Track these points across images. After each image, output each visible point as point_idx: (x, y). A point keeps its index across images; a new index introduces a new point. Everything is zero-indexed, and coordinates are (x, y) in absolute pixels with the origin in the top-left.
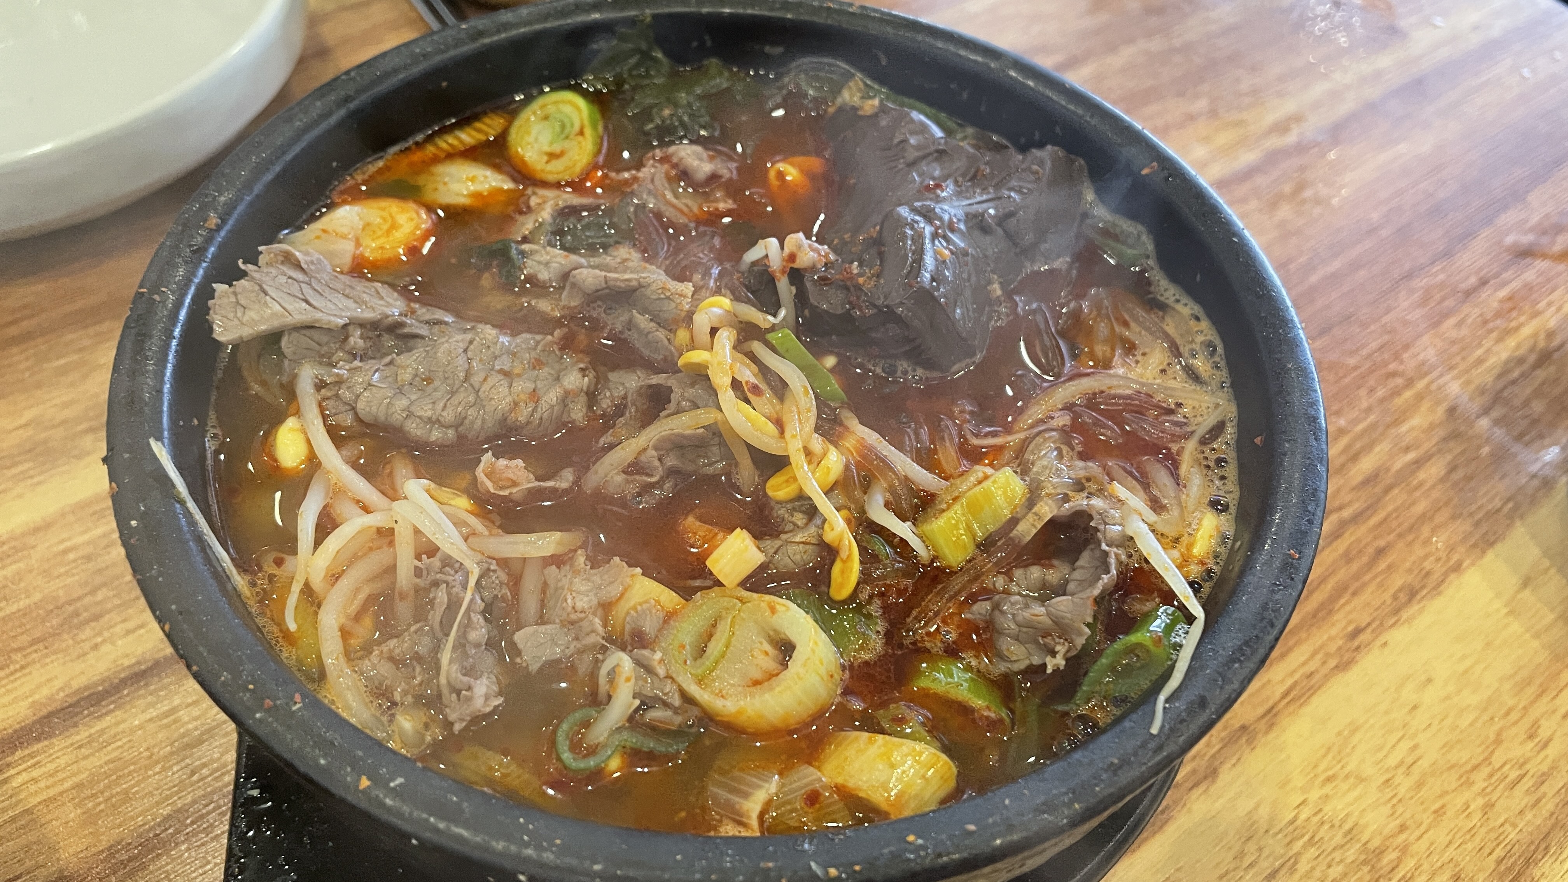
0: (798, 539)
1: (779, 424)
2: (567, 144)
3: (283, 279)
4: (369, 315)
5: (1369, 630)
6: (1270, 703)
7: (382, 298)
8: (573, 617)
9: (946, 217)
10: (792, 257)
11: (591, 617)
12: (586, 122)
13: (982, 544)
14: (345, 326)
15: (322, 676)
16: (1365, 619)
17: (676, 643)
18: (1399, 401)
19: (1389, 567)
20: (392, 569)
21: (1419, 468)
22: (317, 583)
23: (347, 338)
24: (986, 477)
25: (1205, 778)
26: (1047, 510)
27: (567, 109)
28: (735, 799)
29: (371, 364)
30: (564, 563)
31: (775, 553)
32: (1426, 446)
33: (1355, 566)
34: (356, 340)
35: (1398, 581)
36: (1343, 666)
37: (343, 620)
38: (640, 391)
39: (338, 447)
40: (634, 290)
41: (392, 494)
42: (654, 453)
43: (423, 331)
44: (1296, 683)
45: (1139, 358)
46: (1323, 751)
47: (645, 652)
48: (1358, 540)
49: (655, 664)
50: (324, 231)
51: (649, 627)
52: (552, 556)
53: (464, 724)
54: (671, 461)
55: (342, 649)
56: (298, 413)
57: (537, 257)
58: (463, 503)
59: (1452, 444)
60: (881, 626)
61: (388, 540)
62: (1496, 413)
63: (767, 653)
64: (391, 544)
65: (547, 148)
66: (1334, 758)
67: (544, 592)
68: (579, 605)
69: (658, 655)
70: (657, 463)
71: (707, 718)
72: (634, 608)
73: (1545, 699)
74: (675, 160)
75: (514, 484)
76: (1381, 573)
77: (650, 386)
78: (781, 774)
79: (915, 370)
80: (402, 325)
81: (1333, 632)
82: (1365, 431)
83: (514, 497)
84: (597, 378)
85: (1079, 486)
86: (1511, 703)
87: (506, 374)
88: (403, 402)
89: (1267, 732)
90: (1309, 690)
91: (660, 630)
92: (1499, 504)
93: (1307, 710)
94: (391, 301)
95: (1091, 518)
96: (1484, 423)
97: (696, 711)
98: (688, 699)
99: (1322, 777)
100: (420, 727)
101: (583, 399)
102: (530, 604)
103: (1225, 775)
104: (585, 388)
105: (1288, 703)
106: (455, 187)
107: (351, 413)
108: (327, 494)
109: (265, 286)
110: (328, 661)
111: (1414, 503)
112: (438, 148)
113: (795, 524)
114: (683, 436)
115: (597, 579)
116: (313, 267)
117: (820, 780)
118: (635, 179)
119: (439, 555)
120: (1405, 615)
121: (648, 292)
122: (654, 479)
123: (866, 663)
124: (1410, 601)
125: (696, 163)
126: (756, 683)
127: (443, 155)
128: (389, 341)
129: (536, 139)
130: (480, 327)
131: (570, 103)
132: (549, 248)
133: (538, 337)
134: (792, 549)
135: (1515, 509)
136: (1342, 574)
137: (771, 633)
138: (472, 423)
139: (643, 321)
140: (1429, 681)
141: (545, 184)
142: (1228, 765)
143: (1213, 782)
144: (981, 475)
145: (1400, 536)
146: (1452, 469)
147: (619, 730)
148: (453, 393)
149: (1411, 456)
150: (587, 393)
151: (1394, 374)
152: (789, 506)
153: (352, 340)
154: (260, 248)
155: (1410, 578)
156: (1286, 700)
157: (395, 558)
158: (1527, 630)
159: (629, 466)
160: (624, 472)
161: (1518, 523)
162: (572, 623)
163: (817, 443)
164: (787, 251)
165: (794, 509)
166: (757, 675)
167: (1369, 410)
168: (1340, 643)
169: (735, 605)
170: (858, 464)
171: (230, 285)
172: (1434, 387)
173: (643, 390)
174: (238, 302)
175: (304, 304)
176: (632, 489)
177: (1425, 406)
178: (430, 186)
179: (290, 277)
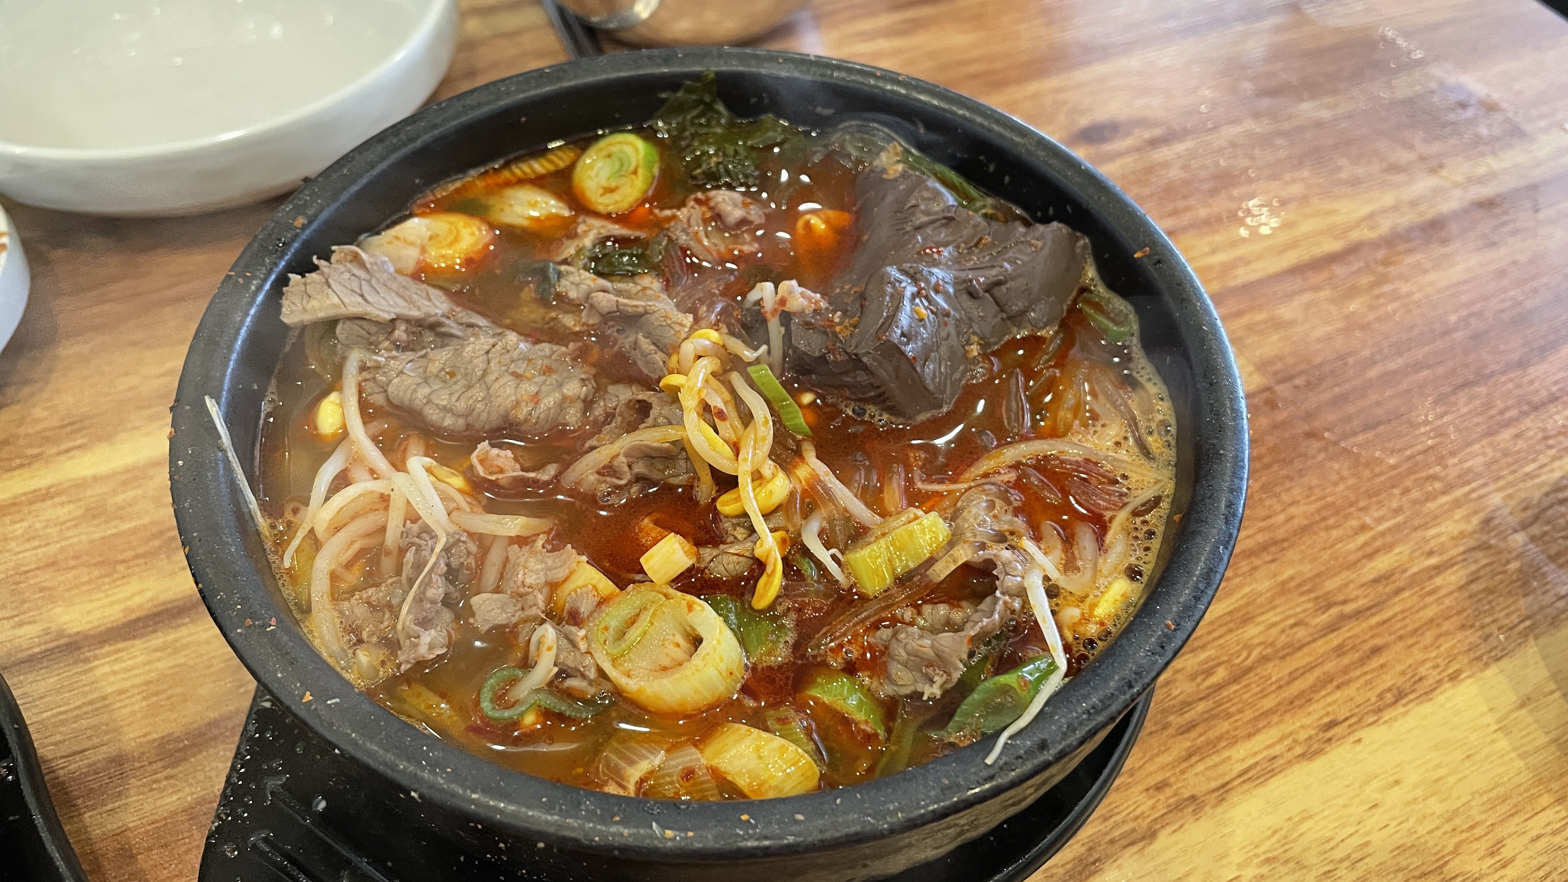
0: (732, 551)
1: (736, 448)
2: (623, 181)
3: (347, 276)
4: (415, 313)
5: (1347, 723)
6: (1227, 779)
7: (430, 300)
8: (521, 590)
9: (933, 280)
10: (783, 302)
11: (536, 592)
12: (641, 163)
13: (899, 579)
14: (393, 321)
15: (307, 610)
16: (1343, 714)
17: (602, 625)
18: (1431, 506)
19: (1382, 666)
20: (383, 529)
21: (1438, 574)
22: (320, 531)
23: (393, 330)
24: (916, 518)
25: (1143, 838)
26: (964, 554)
27: (628, 150)
28: (622, 764)
29: (410, 355)
30: (526, 545)
31: (712, 560)
32: (1453, 552)
33: (1346, 660)
34: (400, 333)
35: (1388, 680)
36: (1309, 755)
37: (333, 567)
38: (629, 404)
39: (365, 423)
40: (640, 316)
41: (400, 466)
42: (624, 460)
43: (456, 330)
44: (1256, 764)
45: (1099, 428)
46: (1270, 832)
47: (574, 629)
48: (1356, 636)
49: (579, 639)
50: (397, 238)
51: (584, 609)
52: (518, 536)
53: (409, 666)
54: (640, 468)
55: (328, 591)
56: (340, 390)
57: (571, 279)
58: (458, 482)
59: (1480, 554)
60: (791, 637)
61: (385, 504)
62: (1536, 530)
63: (678, 645)
64: (386, 508)
65: (604, 183)
66: (1279, 841)
67: (504, 567)
68: (529, 581)
69: (582, 633)
70: (626, 469)
71: (618, 693)
72: (575, 591)
73: (1517, 819)
74: (712, 204)
75: (502, 471)
76: (1372, 671)
77: (639, 401)
78: (668, 751)
79: (881, 415)
80: (440, 324)
81: (1307, 721)
82: (1389, 530)
83: (502, 482)
84: (597, 390)
85: (1001, 538)
86: (1479, 818)
87: (517, 376)
88: (426, 390)
89: (1215, 806)
90: (1268, 772)
91: (592, 613)
92: (1516, 621)
93: (1261, 790)
94: (438, 304)
95: (995, 566)
96: (1520, 538)
97: (608, 686)
98: (602, 673)
99: (1263, 857)
100: (376, 663)
101: (580, 405)
102: (491, 576)
103: (1163, 839)
104: (582, 396)
105: (1244, 782)
106: (519, 210)
107: (384, 395)
108: (347, 460)
109: (330, 281)
110: (315, 598)
111: (1423, 608)
112: (513, 173)
113: (735, 538)
114: (651, 448)
115: (550, 562)
116: (375, 268)
117: (699, 759)
118: (674, 217)
119: (420, 522)
120: (1386, 715)
121: (652, 318)
122: (623, 482)
123: (770, 668)
124: (1395, 703)
125: (729, 208)
126: (665, 669)
127: (514, 180)
128: (429, 337)
129: (597, 175)
130: (508, 332)
131: (631, 144)
132: (582, 271)
133: (555, 348)
134: (725, 559)
135: (1531, 628)
136: (1330, 666)
137: (688, 628)
138: (479, 415)
139: (645, 344)
140: (1397, 782)
141: (596, 214)
142: (1169, 830)
143: (1151, 843)
144: (912, 516)
145: (1401, 638)
146: (1474, 579)
147: (538, 691)
148: (469, 387)
149: (1434, 561)
150: (584, 401)
151: (1434, 478)
152: (734, 521)
153: (397, 333)
154: (334, 248)
155: (1400, 681)
156: (1242, 779)
157: (387, 521)
158: (1514, 749)
159: (604, 467)
160: (598, 473)
161: (1531, 641)
162: (521, 596)
163: (768, 468)
164: (779, 295)
165: (738, 525)
166: (666, 662)
167: (1398, 511)
168: (1313, 732)
169: (660, 599)
170: (804, 491)
171: (303, 276)
172: (1474, 495)
173: (631, 404)
174: (306, 291)
175: (360, 299)
176: (604, 488)
177: (1458, 514)
178: (498, 207)
179: (353, 275)
